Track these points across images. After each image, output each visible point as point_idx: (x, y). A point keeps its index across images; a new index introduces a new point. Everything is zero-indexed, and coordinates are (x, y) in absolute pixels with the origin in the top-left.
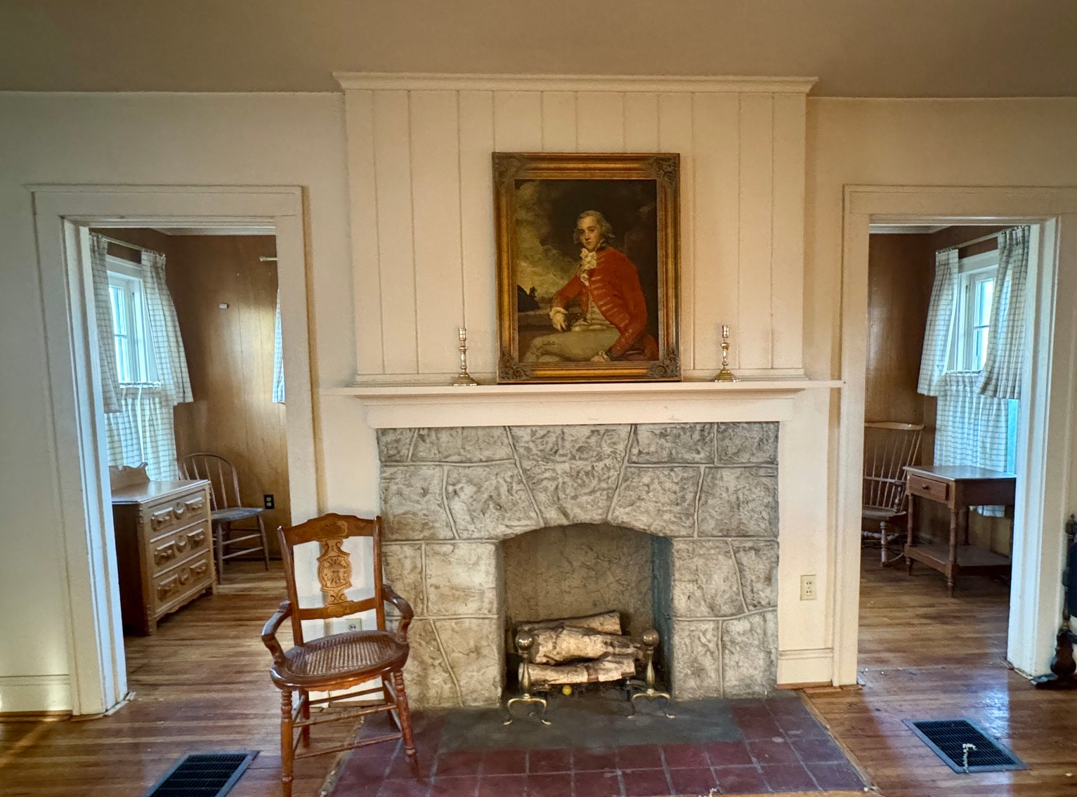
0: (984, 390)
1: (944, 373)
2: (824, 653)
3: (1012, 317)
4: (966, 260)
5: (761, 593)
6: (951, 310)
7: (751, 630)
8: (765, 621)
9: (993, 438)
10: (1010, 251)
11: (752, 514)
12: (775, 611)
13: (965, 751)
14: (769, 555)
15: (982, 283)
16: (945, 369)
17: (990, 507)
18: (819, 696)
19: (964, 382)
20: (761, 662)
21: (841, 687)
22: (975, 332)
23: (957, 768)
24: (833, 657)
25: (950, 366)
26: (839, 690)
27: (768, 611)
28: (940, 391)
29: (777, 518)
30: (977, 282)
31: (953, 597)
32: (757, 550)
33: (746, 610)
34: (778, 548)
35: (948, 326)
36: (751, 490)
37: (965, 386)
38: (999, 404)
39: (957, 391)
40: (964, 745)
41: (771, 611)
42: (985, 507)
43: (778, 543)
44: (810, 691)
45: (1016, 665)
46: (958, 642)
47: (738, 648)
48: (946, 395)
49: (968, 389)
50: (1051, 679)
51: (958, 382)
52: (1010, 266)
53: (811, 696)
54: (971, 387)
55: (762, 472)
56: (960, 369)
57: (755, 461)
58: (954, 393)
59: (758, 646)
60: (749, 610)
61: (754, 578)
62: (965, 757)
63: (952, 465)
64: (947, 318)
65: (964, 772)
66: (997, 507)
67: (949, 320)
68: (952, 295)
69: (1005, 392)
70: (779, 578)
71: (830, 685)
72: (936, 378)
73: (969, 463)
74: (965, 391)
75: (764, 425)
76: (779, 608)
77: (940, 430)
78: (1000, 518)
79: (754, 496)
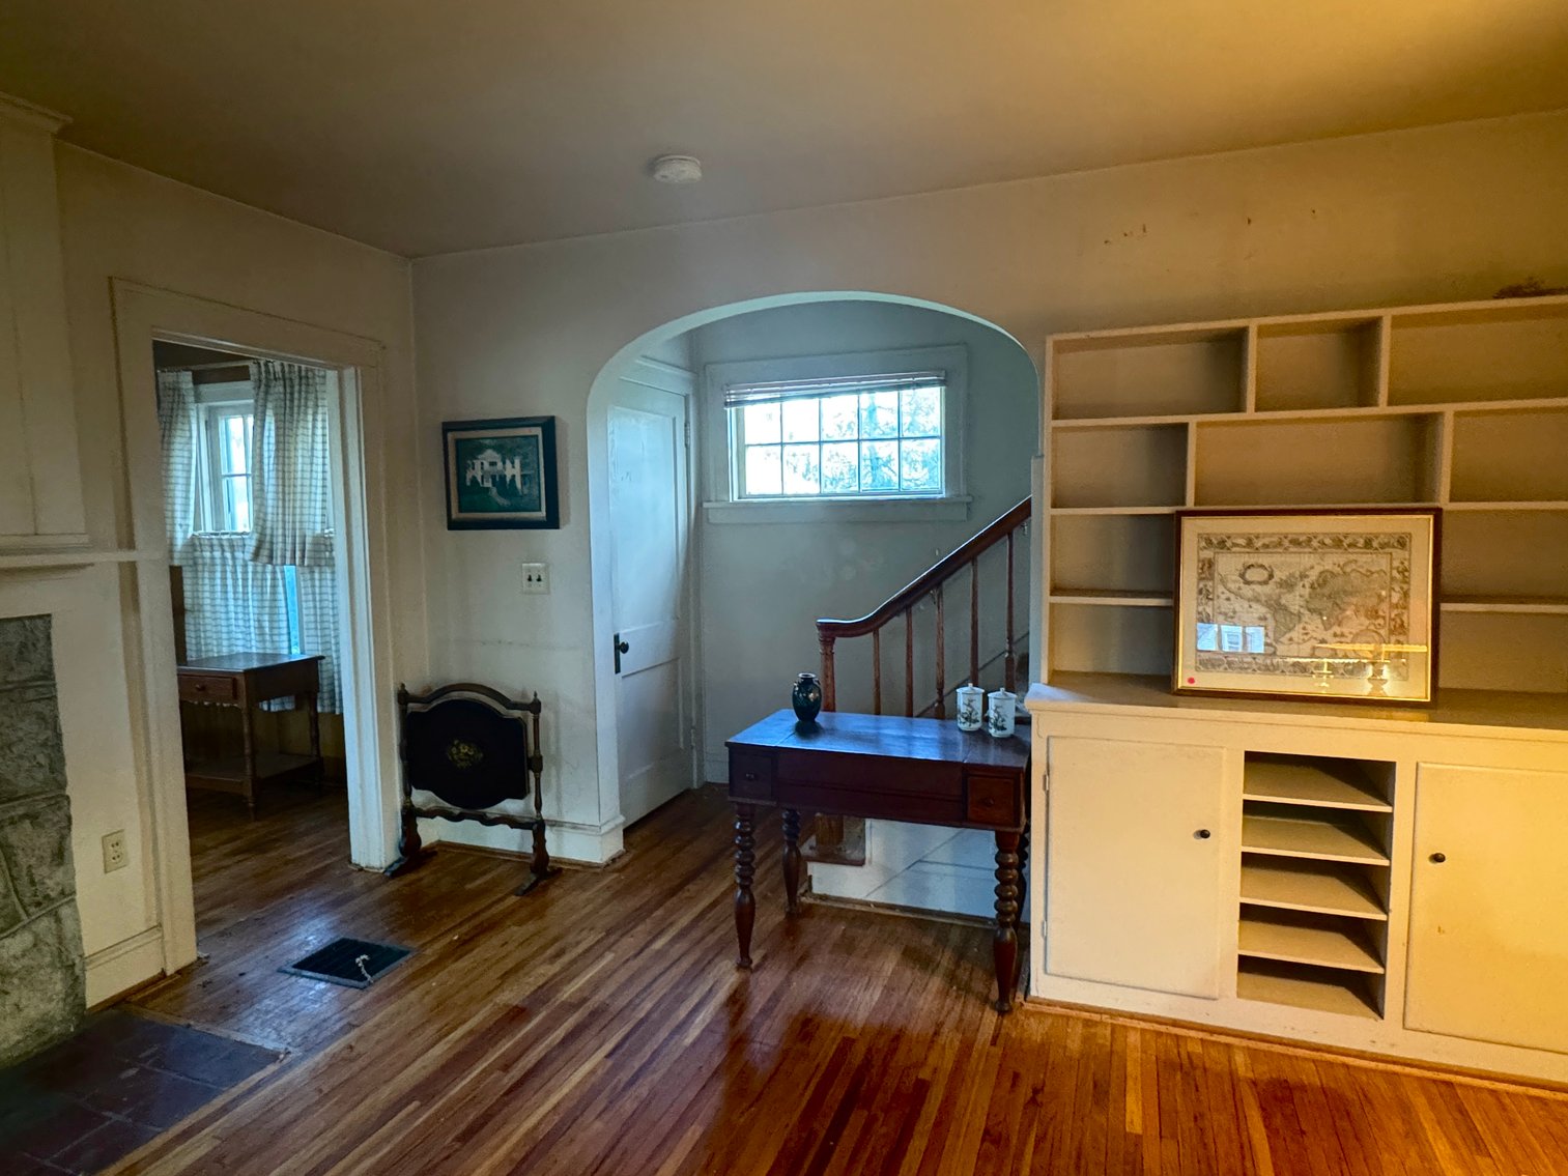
0: (256, 555)
1: (189, 535)
2: (147, 937)
3: (280, 468)
4: (204, 388)
5: (47, 881)
6: (190, 451)
7: (35, 945)
8: (58, 920)
9: (271, 614)
10: (268, 386)
11: (20, 762)
12: (73, 900)
13: (360, 965)
14: (56, 819)
15: (226, 420)
16: (191, 529)
17: (278, 700)
18: (154, 996)
19: (222, 546)
20: (59, 987)
21: (179, 972)
22: (224, 482)
23: (362, 984)
24: (162, 937)
25: (197, 527)
26: (178, 977)
27: (62, 905)
28: (187, 559)
29: (62, 760)
30: (219, 418)
31: (257, 820)
32: (33, 817)
33: (24, 917)
34: (69, 803)
35: (189, 471)
36: (12, 725)
37: (223, 551)
38: (274, 572)
39: (213, 558)
40: (358, 960)
41: (67, 903)
42: (272, 701)
43: (68, 797)
44: (135, 998)
45: (363, 865)
46: (291, 866)
47: (16, 981)
48: (195, 564)
49: (228, 555)
50: (402, 863)
51: (212, 546)
52: (270, 405)
53: (143, 1003)
54: (233, 553)
55: (30, 695)
56: (209, 530)
57: (15, 679)
58: (208, 561)
59: (52, 965)
60: (28, 915)
61: (33, 861)
62: (363, 969)
63: (216, 655)
64: (186, 461)
65: (370, 984)
66: (286, 699)
67: (190, 464)
68: (190, 430)
69: (284, 557)
70: (74, 849)
71: (163, 975)
72: (180, 541)
73: (241, 650)
74: (224, 558)
75: (27, 622)
76: (78, 897)
77: (193, 612)
78: (290, 711)
79: (21, 734)
